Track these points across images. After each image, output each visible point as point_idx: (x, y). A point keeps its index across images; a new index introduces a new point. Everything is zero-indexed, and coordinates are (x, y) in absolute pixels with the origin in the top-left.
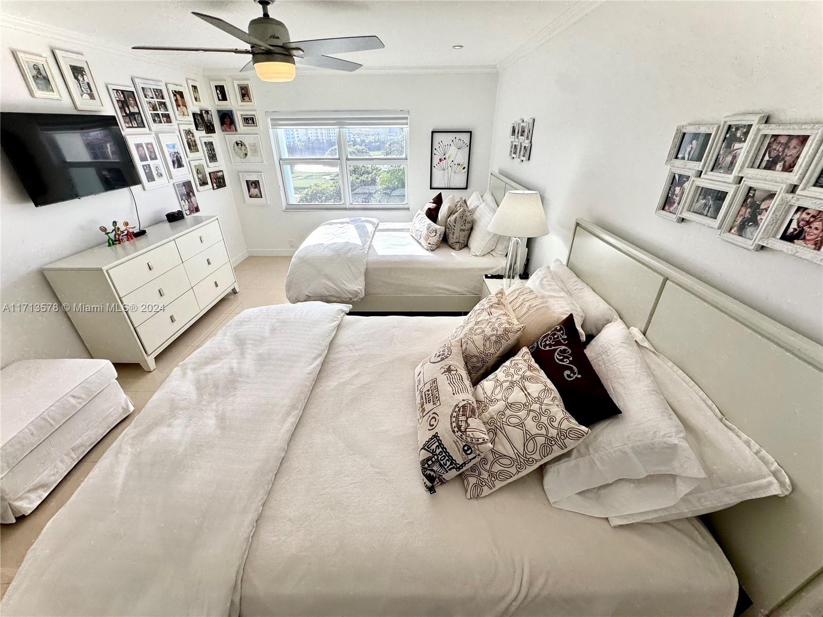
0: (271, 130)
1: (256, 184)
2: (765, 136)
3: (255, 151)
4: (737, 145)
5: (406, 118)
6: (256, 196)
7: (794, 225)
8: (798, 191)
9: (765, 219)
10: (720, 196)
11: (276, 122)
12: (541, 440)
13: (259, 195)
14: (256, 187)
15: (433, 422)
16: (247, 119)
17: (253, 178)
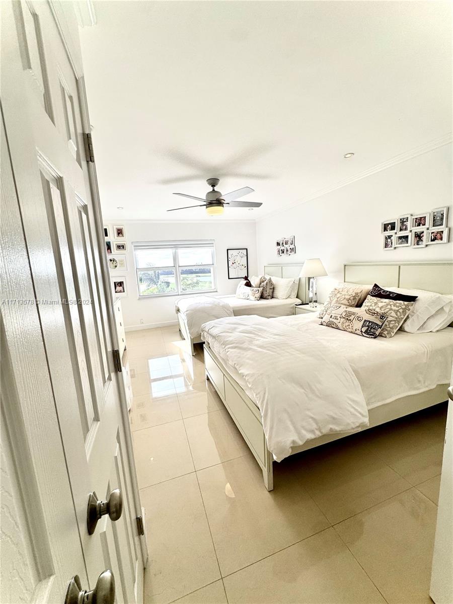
0: (133, 252)
1: (121, 284)
2: (413, 219)
3: (122, 264)
4: (405, 223)
5: (213, 244)
6: (120, 292)
7: (433, 237)
8: (430, 229)
9: (424, 238)
10: (407, 237)
11: (137, 248)
12: (401, 311)
13: (122, 290)
14: (121, 286)
15: (359, 319)
16: (120, 246)
17: (119, 281)
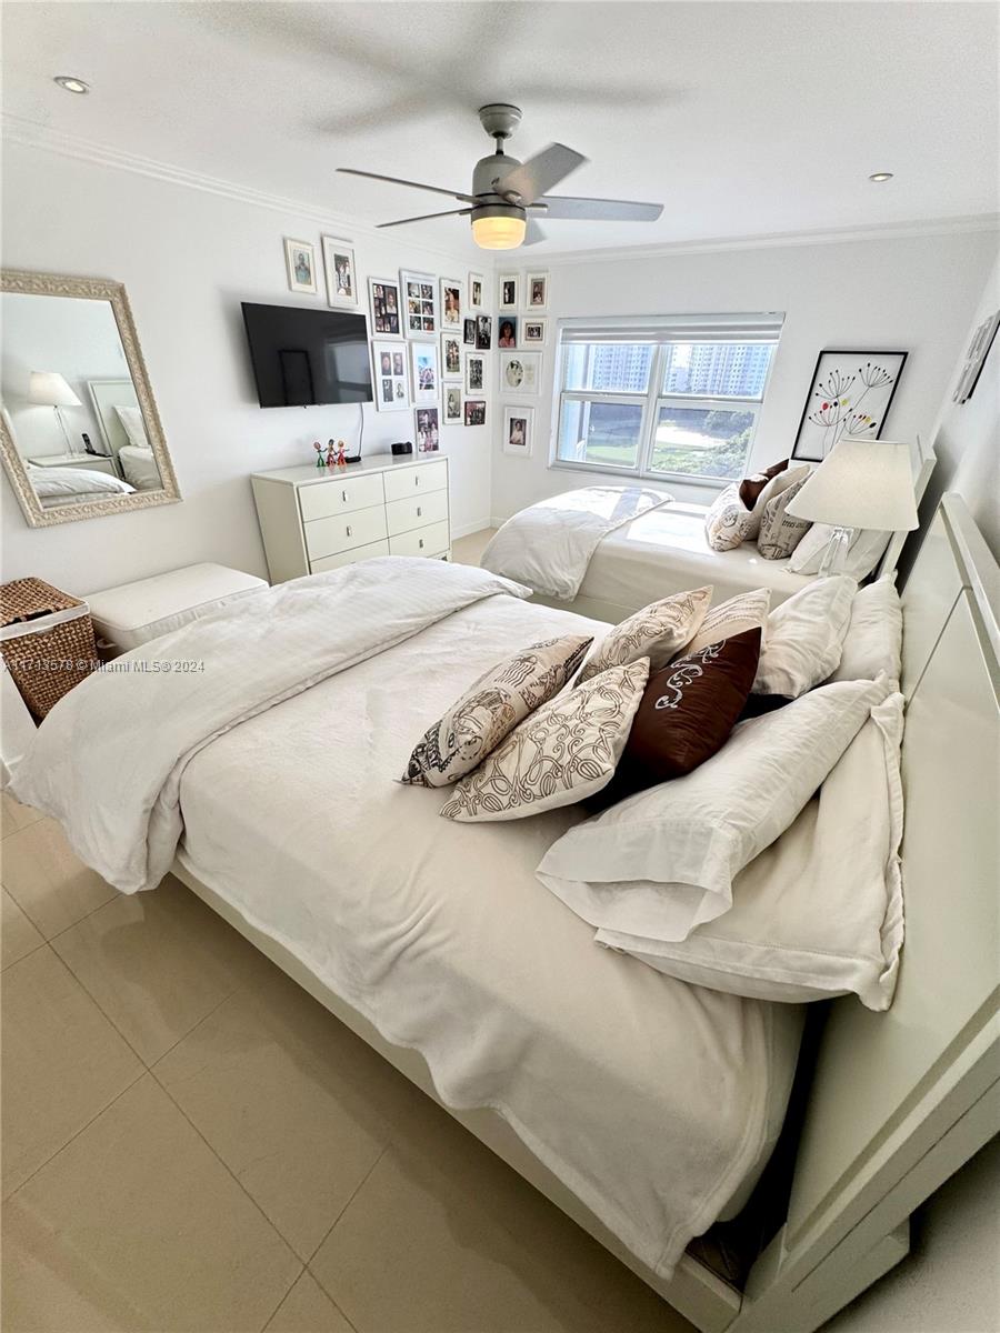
0: (559, 347)
1: (522, 424)
5: (777, 327)
6: (518, 443)
11: (570, 335)
12: (547, 766)
13: (522, 441)
14: (520, 429)
16: (532, 329)
17: (519, 416)
